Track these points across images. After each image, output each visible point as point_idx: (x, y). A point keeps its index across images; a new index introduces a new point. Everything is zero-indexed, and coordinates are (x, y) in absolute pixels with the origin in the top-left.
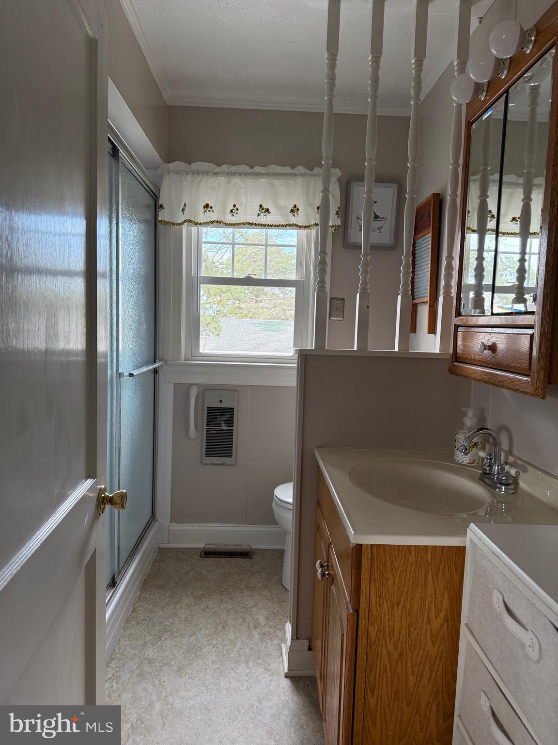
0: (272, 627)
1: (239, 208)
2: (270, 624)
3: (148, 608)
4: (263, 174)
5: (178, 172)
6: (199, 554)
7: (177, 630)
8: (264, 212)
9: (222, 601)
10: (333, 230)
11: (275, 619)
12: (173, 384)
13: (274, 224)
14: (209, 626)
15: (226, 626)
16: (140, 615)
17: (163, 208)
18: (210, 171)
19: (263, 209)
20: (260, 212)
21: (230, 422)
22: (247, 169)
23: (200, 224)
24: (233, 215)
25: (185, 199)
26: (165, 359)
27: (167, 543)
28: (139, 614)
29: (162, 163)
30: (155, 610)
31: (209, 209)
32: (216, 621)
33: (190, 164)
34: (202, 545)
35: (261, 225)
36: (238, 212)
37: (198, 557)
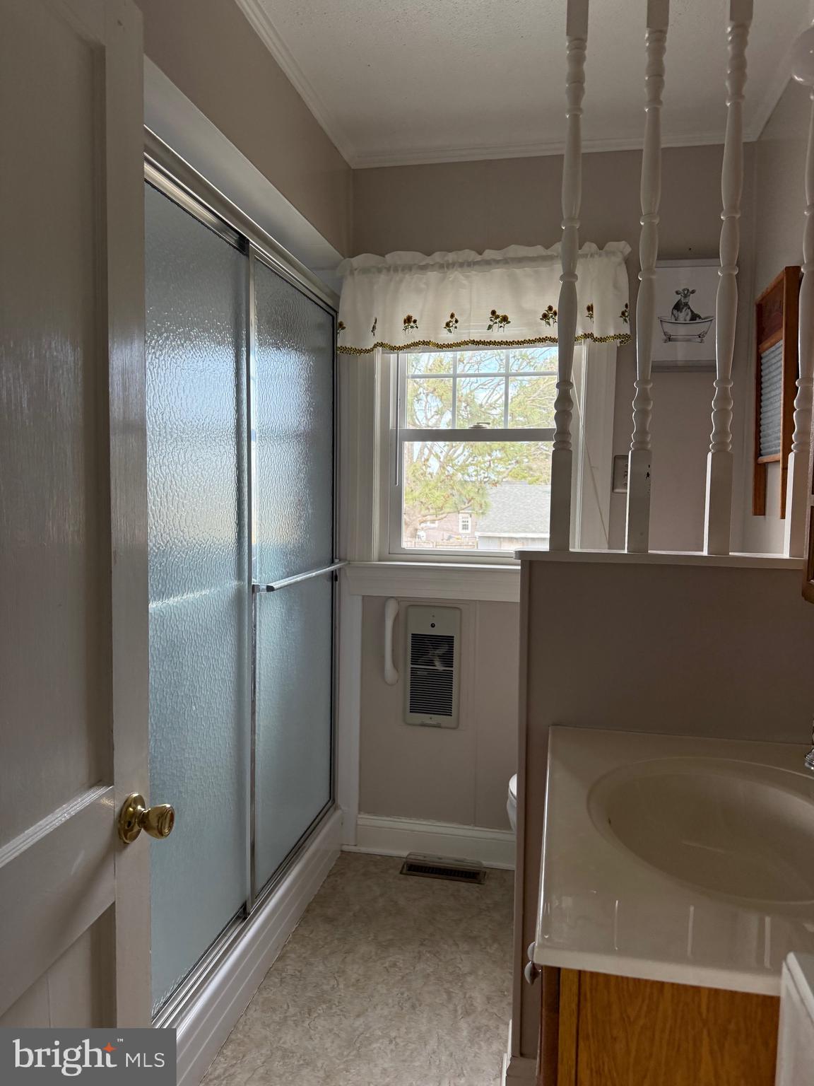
0: (495, 1016)
1: (459, 320)
2: (492, 1011)
3: (304, 955)
4: (497, 262)
5: (365, 271)
6: (401, 867)
7: (339, 1002)
8: (501, 322)
9: (420, 958)
10: (618, 343)
11: (501, 1001)
12: (360, 598)
13: (516, 340)
14: (390, 1001)
15: (418, 1005)
16: (288, 967)
17: (344, 328)
18: (415, 264)
19: (497, 317)
20: (492, 323)
21: (448, 659)
22: (471, 255)
23: (400, 348)
24: (450, 331)
25: (378, 312)
26: (348, 559)
27: (353, 844)
28: (287, 965)
29: (343, 258)
30: (312, 960)
31: (412, 324)
32: (402, 994)
33: (384, 257)
34: (404, 854)
35: (495, 343)
36: (457, 325)
37: (398, 872)
